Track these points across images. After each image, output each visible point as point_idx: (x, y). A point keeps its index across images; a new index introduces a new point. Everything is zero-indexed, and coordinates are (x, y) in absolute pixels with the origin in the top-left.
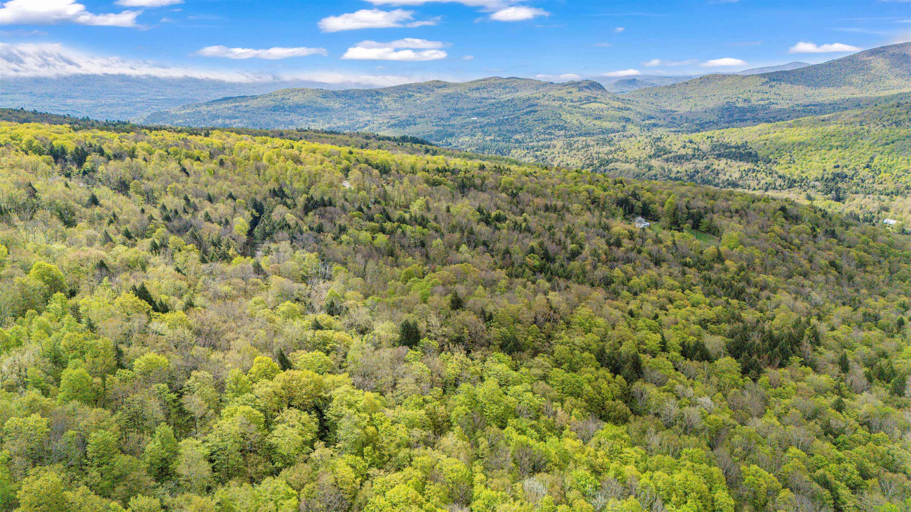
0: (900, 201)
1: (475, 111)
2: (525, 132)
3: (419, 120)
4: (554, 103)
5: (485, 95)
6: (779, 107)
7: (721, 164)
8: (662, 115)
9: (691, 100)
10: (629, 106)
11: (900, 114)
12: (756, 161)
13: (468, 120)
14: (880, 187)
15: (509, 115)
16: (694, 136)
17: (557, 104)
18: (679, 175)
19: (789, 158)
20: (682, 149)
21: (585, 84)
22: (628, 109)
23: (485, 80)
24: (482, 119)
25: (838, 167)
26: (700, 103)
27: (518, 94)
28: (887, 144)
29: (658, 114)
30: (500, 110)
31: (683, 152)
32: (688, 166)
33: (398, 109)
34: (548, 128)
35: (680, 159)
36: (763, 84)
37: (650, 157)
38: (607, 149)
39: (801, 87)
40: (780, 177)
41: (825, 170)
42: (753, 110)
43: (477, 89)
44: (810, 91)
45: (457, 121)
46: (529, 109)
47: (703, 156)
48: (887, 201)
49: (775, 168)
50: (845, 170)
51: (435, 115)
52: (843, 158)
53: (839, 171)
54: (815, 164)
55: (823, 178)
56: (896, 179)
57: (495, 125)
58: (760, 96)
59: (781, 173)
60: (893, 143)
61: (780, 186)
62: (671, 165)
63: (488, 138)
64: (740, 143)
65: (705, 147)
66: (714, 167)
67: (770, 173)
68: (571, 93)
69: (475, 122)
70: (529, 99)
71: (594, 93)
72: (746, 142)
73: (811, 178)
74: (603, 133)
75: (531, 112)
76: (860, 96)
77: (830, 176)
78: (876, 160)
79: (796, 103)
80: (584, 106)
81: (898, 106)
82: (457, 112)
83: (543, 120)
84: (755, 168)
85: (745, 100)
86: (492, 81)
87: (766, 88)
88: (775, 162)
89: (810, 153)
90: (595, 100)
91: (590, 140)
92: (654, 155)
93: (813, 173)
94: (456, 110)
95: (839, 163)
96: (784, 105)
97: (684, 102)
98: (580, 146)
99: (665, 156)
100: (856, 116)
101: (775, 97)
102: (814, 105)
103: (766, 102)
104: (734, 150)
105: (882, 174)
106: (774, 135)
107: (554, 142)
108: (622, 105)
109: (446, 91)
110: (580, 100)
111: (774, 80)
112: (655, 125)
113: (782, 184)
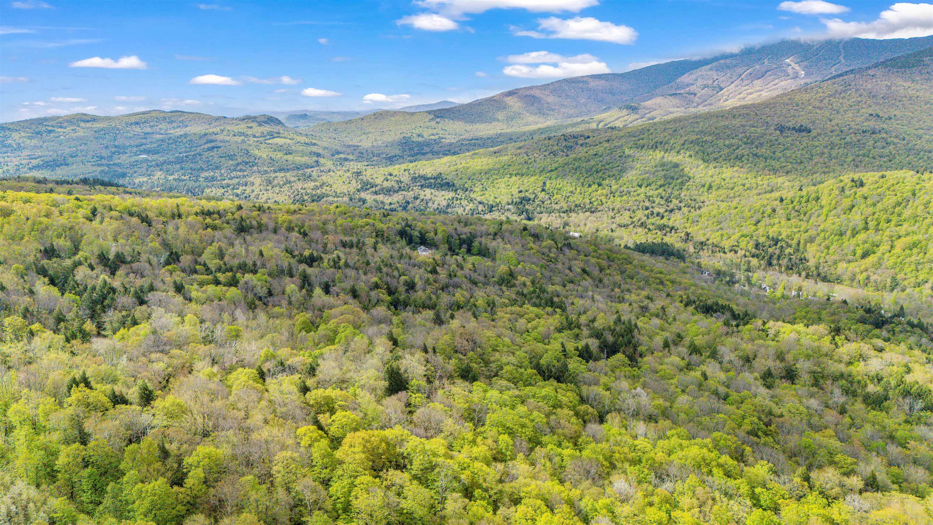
0: (575, 217)
1: (142, 148)
2: (212, 170)
3: (70, 160)
4: (235, 139)
5: (148, 130)
6: (448, 141)
7: (427, 193)
8: (348, 150)
9: (370, 135)
10: (314, 141)
11: (552, 145)
12: (456, 190)
13: (137, 158)
14: (557, 207)
15: (186, 152)
16: (391, 169)
17: (240, 139)
18: (392, 206)
19: (481, 186)
20: (385, 182)
21: (262, 119)
22: (315, 144)
23: (144, 113)
24: (155, 157)
25: (521, 192)
26: (379, 138)
27: (188, 129)
28: (552, 171)
29: (344, 149)
30: (174, 146)
31: (386, 184)
32: (396, 198)
33: (35, 147)
34: (238, 164)
35: (389, 191)
36: (431, 120)
37: (358, 190)
38: (312, 184)
39: (461, 123)
40: (480, 203)
41: (512, 195)
42: (427, 144)
43: (137, 123)
44: (469, 127)
45: (124, 159)
46: (209, 145)
47: (408, 188)
48: (566, 218)
49: (472, 195)
50: (527, 194)
51: (91, 153)
52: (523, 184)
53: (522, 195)
54: (503, 190)
55: (512, 202)
56: (567, 199)
57: (176, 163)
58: (430, 131)
59: (479, 199)
60: (556, 169)
61: (482, 211)
62: (380, 197)
63: (171, 178)
64: (435, 174)
65: (406, 179)
66: (422, 197)
67: (471, 200)
68: (251, 128)
69: (146, 161)
70: (206, 135)
71: (275, 128)
72: (440, 174)
73: (504, 203)
74: (298, 169)
75: (213, 148)
76: (509, 130)
77: (518, 200)
78: (548, 185)
79: (461, 137)
80: (270, 141)
81: (549, 139)
82: (120, 150)
83: (231, 157)
84: (457, 196)
85: (419, 136)
86: (153, 114)
87: (433, 123)
88: (471, 190)
89: (496, 181)
90: (278, 135)
91: (289, 175)
92: (362, 188)
93: (504, 199)
94: (116, 147)
95: (521, 189)
96: (450, 139)
97: (364, 137)
98: (281, 183)
99: (374, 189)
100: (520, 148)
101: (442, 132)
102: (477, 139)
103: (437, 137)
104: (432, 181)
105: (556, 196)
106: (461, 166)
107: (251, 179)
108: (307, 140)
109: (97, 125)
110: (263, 135)
111: (438, 117)
112: (346, 160)
113: (484, 209)
